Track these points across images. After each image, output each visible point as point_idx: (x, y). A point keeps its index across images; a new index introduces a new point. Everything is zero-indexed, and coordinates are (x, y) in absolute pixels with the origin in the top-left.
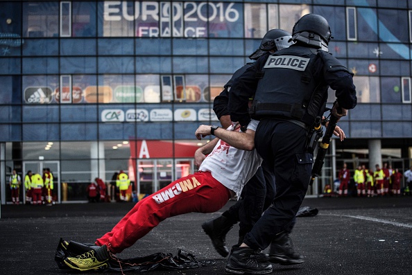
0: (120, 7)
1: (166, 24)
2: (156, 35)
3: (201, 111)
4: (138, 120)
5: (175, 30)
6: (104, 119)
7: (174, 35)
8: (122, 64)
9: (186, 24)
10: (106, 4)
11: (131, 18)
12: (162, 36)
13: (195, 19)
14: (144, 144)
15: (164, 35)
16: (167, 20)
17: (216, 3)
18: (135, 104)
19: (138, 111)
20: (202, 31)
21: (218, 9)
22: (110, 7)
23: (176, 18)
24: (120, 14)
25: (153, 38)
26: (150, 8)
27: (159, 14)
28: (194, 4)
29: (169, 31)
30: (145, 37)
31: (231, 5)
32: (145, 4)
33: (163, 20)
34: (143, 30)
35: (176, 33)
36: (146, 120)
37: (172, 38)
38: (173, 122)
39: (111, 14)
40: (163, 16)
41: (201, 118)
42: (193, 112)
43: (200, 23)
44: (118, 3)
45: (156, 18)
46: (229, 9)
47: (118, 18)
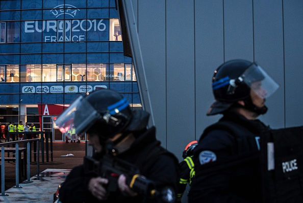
0: (34, 24)
1: (61, 34)
2: (55, 41)
3: (81, 87)
4: (43, 92)
5: (66, 37)
6: (23, 92)
7: (66, 41)
8: (35, 59)
9: (73, 34)
10: (26, 23)
11: (40, 31)
12: (58, 41)
13: (79, 30)
14: (46, 107)
15: (60, 41)
16: (62, 31)
17: (91, 19)
18: (42, 82)
19: (43, 87)
20: (83, 37)
21: (93, 23)
22: (28, 24)
23: (67, 30)
24: (34, 28)
25: (53, 42)
26: (51, 24)
27: (57, 28)
28: (78, 21)
29: (63, 39)
30: (48, 42)
31: (102, 20)
32: (48, 22)
33: (59, 31)
34: (47, 38)
35: (67, 39)
36: (48, 92)
37: (64, 42)
38: (64, 94)
39: (28, 29)
40: (59, 29)
41: (81, 91)
42: (76, 87)
43: (82, 32)
44: (33, 22)
45: (55, 30)
46: (100, 24)
47: (33, 31)
